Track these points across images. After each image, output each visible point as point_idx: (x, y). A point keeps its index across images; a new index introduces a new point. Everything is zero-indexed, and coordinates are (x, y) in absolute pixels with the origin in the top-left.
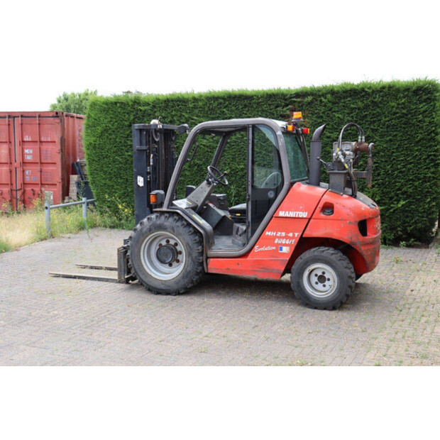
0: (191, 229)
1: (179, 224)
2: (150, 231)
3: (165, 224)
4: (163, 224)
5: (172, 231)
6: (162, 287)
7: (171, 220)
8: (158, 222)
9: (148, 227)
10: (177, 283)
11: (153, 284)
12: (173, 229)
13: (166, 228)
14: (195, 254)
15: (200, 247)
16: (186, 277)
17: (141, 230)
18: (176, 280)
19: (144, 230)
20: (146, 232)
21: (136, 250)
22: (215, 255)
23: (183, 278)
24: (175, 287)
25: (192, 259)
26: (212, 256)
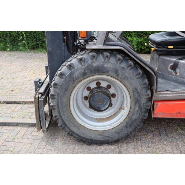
0: (140, 71)
1: (124, 65)
2: (84, 75)
3: (106, 66)
4: (103, 67)
5: (114, 75)
6: (99, 138)
7: (113, 60)
8: (96, 64)
9: (81, 71)
10: (117, 133)
11: (88, 136)
12: (116, 72)
13: (108, 72)
14: (143, 100)
15: (149, 92)
16: (131, 126)
17: (71, 75)
18: (117, 130)
19: (76, 75)
20: (78, 78)
21: (64, 99)
22: (164, 99)
23: (126, 127)
24: (116, 137)
25: (139, 106)
26: (159, 99)
